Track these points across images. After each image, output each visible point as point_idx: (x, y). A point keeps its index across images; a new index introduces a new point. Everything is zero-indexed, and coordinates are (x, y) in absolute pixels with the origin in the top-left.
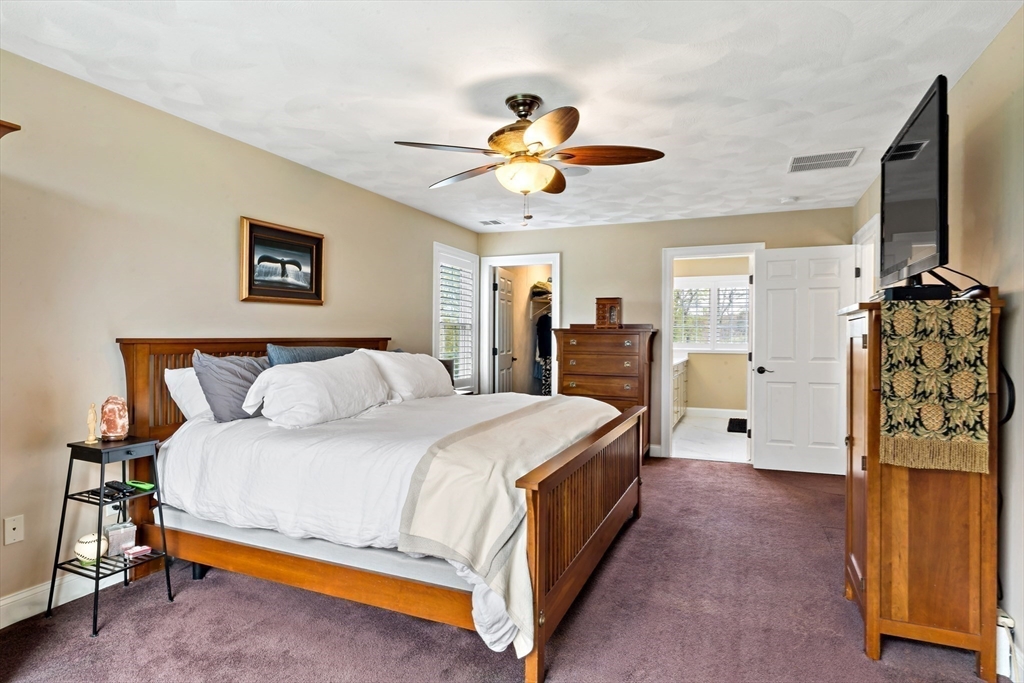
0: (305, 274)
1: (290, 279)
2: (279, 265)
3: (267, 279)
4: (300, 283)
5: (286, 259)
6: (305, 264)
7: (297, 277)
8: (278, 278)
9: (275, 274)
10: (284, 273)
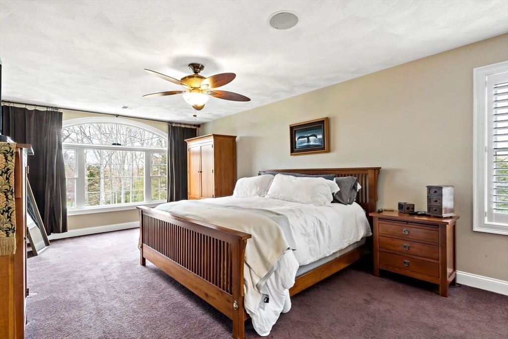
0: (319, 139)
1: (312, 143)
2: (306, 138)
3: (301, 145)
4: (317, 144)
5: (309, 135)
6: (319, 134)
7: (315, 141)
8: (306, 144)
9: (305, 142)
10: (309, 141)
